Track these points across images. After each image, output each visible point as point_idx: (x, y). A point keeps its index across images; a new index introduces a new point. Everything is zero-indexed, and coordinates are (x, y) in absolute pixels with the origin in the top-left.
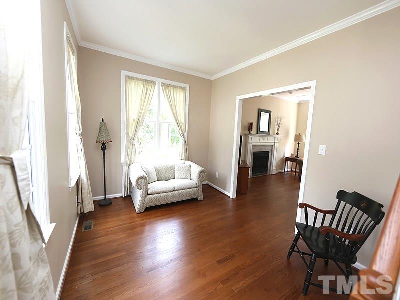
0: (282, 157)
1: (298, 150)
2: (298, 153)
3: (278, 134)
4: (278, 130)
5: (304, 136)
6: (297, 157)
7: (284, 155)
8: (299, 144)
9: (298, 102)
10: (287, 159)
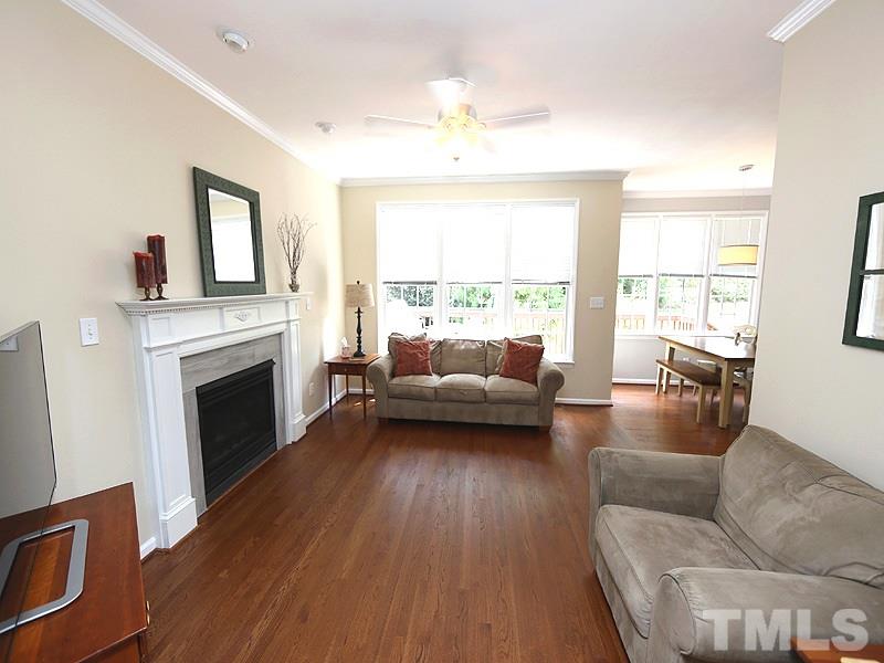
0: (316, 363)
1: (359, 331)
2: (359, 342)
3: (294, 287)
4: (294, 273)
5: (371, 286)
6: (359, 354)
7: (322, 357)
8: (359, 312)
9: (338, 182)
10: (333, 368)
